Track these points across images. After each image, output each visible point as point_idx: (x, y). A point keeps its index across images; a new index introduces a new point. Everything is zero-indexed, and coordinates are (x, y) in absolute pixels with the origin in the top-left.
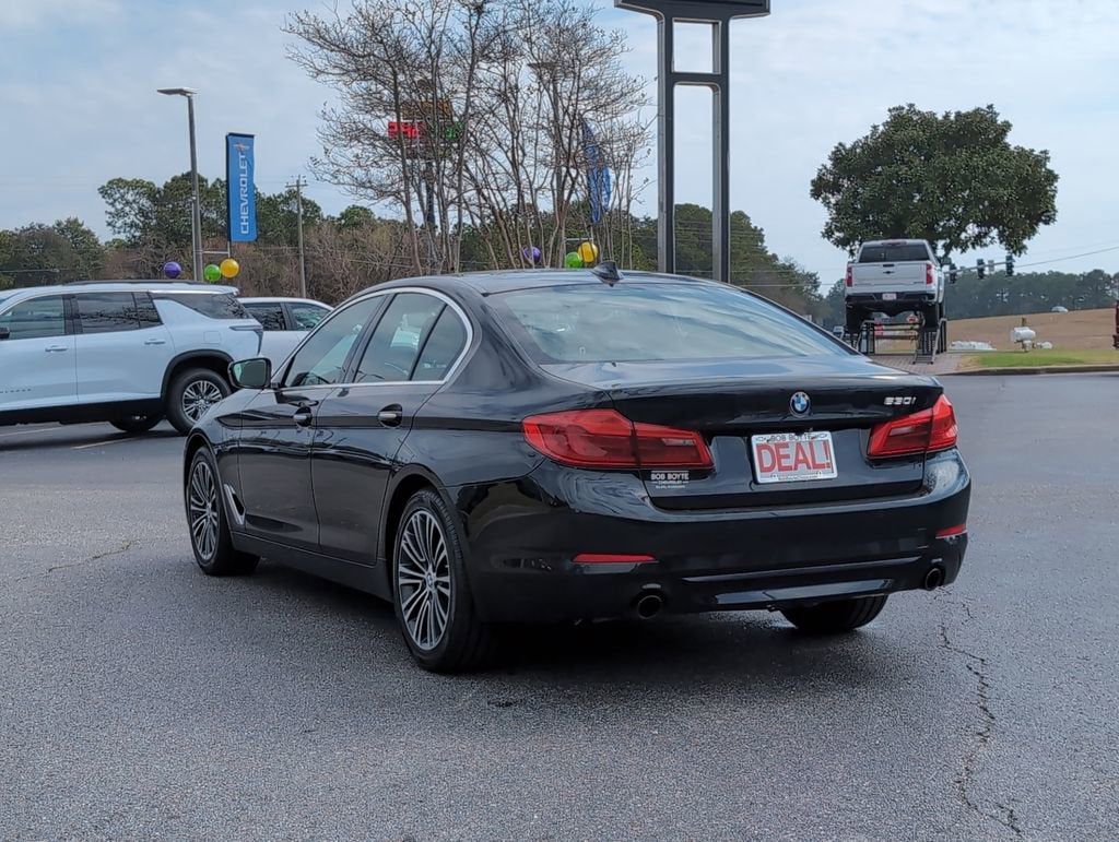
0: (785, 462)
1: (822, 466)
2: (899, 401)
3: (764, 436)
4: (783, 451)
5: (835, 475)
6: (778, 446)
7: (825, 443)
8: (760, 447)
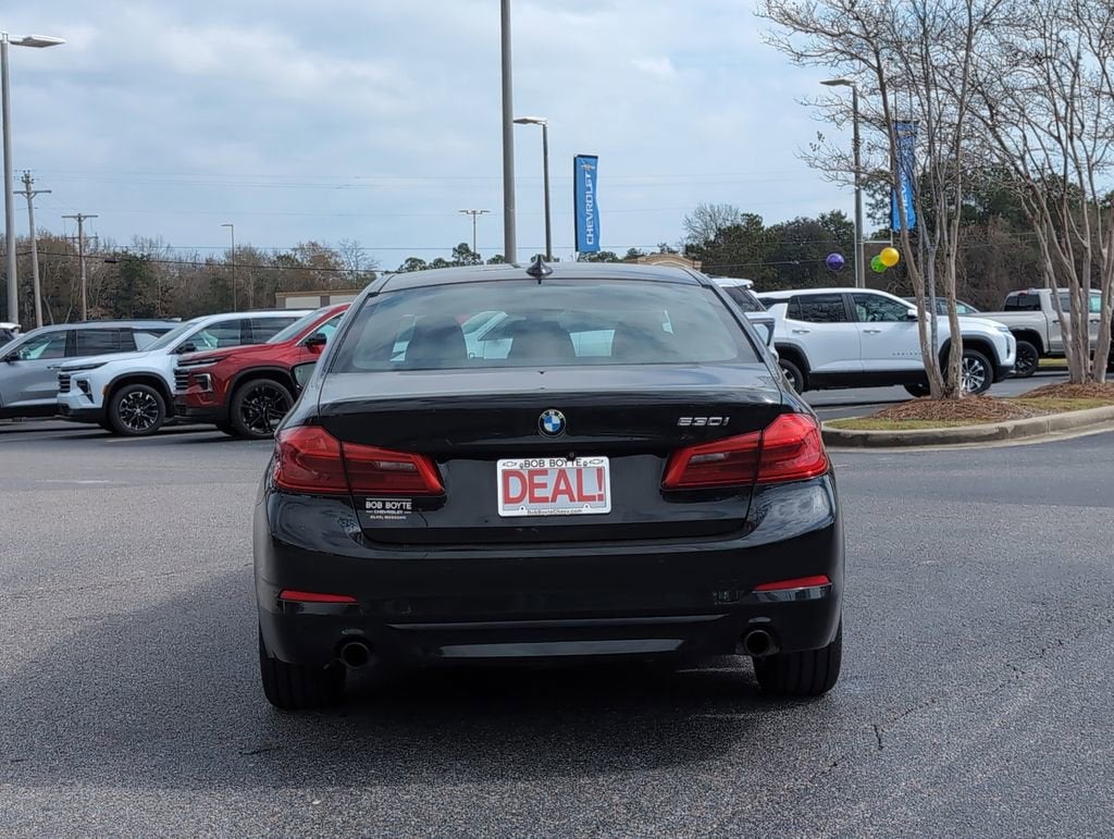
0: (538, 493)
1: (592, 498)
2: (701, 421)
3: (514, 461)
4: (538, 479)
5: (607, 509)
6: (533, 473)
7: (600, 471)
8: (507, 474)
